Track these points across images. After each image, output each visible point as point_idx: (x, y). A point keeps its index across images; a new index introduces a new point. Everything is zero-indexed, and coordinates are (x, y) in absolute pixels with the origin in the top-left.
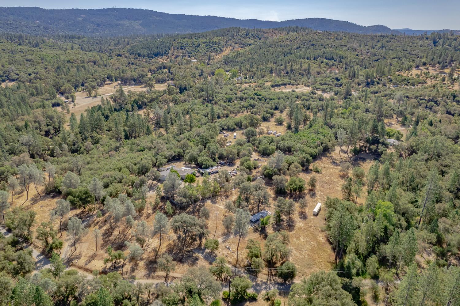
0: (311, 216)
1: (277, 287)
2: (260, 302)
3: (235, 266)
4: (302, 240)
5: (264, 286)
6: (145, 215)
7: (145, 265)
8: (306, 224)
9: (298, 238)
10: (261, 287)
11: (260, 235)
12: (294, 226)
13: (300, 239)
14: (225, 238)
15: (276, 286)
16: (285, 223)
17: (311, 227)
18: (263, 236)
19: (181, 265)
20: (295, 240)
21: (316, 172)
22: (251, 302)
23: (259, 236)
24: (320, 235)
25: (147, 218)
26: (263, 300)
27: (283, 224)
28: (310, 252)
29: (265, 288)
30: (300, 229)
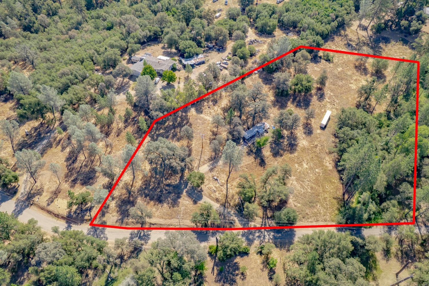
0: (318, 129)
1: (273, 236)
2: (252, 257)
3: (224, 205)
4: (305, 166)
5: (257, 234)
6: (114, 131)
7: (116, 206)
8: (311, 142)
9: (300, 164)
10: (254, 235)
11: (255, 158)
12: (296, 145)
13: (302, 165)
14: (213, 164)
15: (272, 234)
16: (286, 140)
17: (317, 146)
18: (258, 160)
19: (160, 205)
20: (296, 165)
21: (326, 60)
22: (242, 257)
23: (253, 160)
24: (327, 158)
25: (118, 136)
26: (255, 254)
27: (283, 142)
28: (314, 183)
29: (259, 237)
30: (304, 149)
